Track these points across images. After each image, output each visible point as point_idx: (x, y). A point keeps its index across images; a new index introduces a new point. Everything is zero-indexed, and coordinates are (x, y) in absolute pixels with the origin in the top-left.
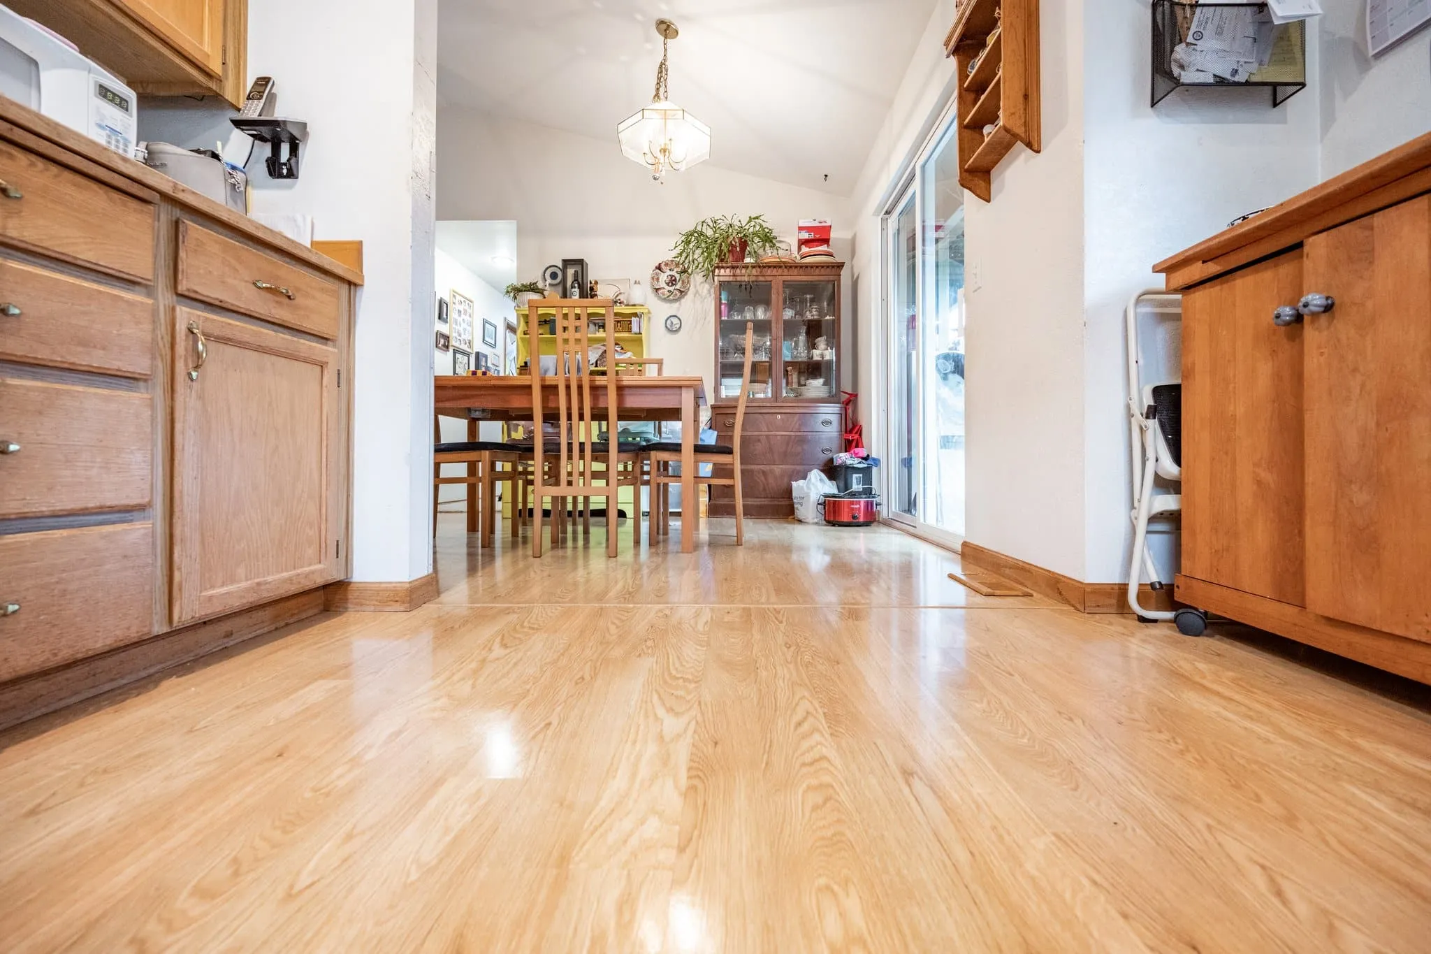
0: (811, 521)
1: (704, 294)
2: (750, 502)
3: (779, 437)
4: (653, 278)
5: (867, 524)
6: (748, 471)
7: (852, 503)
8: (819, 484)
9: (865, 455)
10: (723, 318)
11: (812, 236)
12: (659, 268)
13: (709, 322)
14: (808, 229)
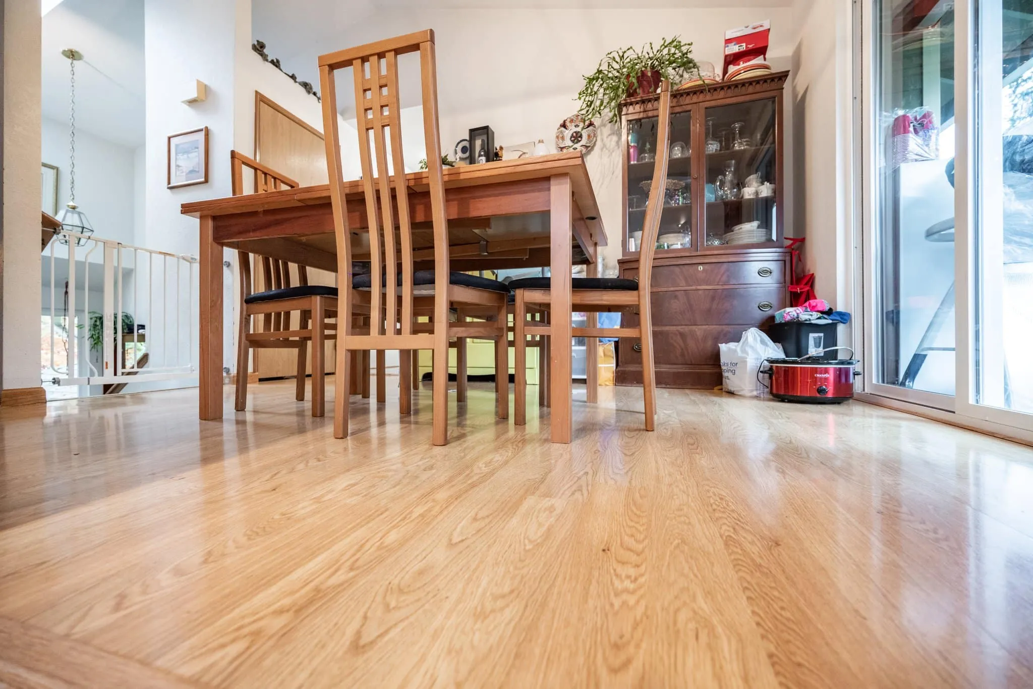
0: (748, 394)
1: (612, 147)
2: (665, 368)
3: (700, 292)
4: (557, 137)
5: (837, 401)
6: (661, 333)
7: (815, 371)
8: (759, 346)
9: (827, 309)
10: (632, 163)
11: (744, 47)
12: (564, 125)
13: (617, 177)
14: (738, 40)
